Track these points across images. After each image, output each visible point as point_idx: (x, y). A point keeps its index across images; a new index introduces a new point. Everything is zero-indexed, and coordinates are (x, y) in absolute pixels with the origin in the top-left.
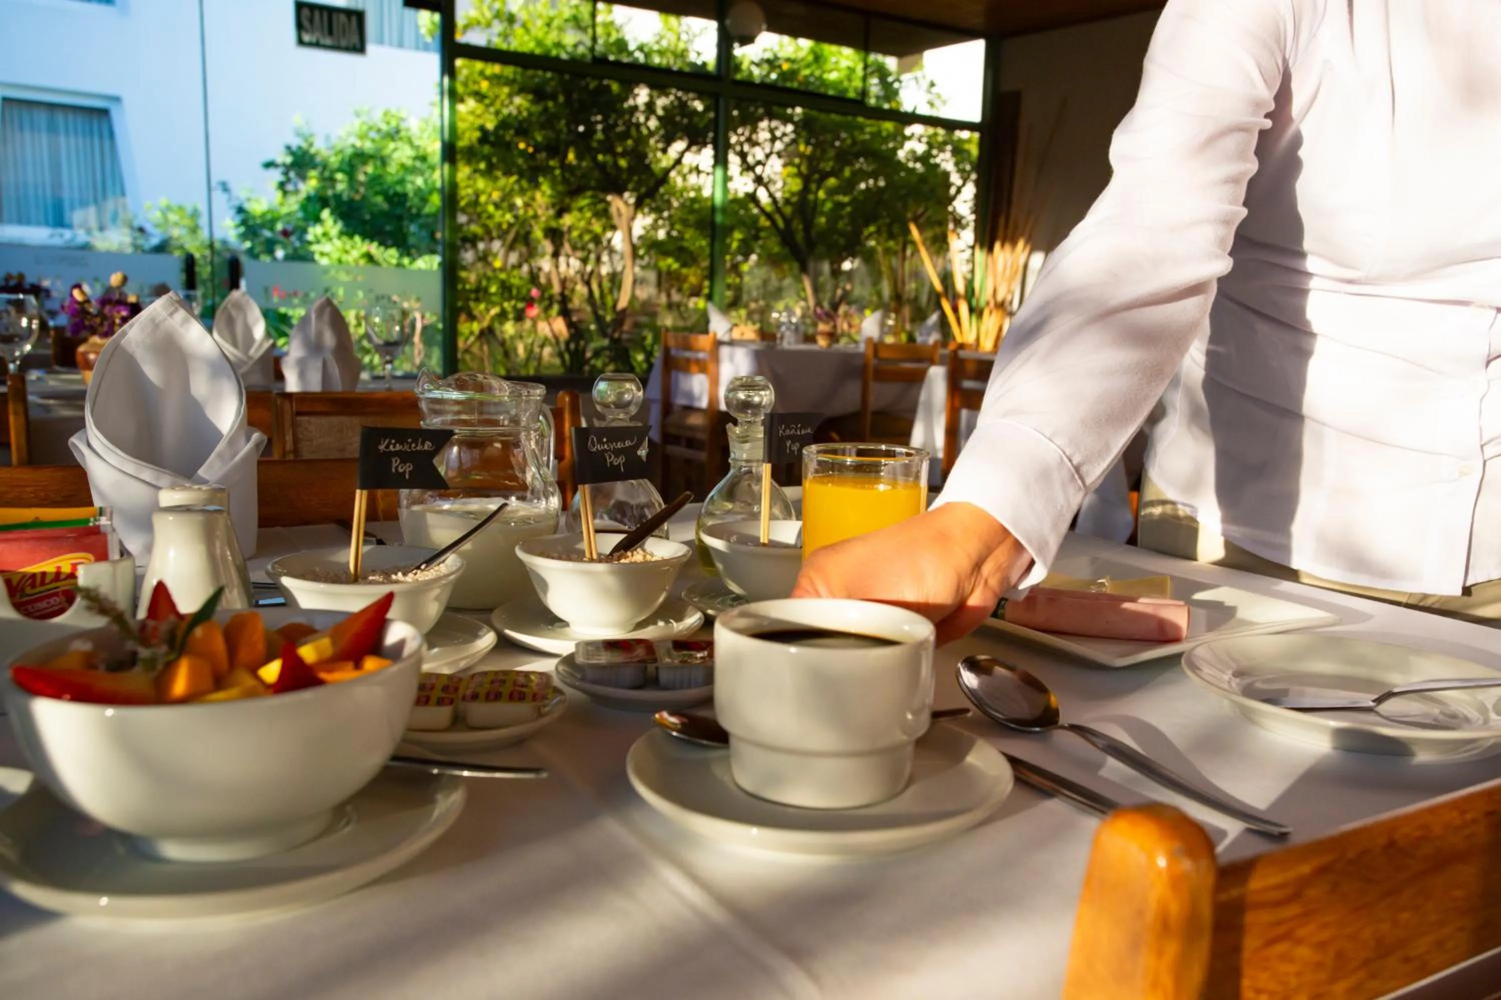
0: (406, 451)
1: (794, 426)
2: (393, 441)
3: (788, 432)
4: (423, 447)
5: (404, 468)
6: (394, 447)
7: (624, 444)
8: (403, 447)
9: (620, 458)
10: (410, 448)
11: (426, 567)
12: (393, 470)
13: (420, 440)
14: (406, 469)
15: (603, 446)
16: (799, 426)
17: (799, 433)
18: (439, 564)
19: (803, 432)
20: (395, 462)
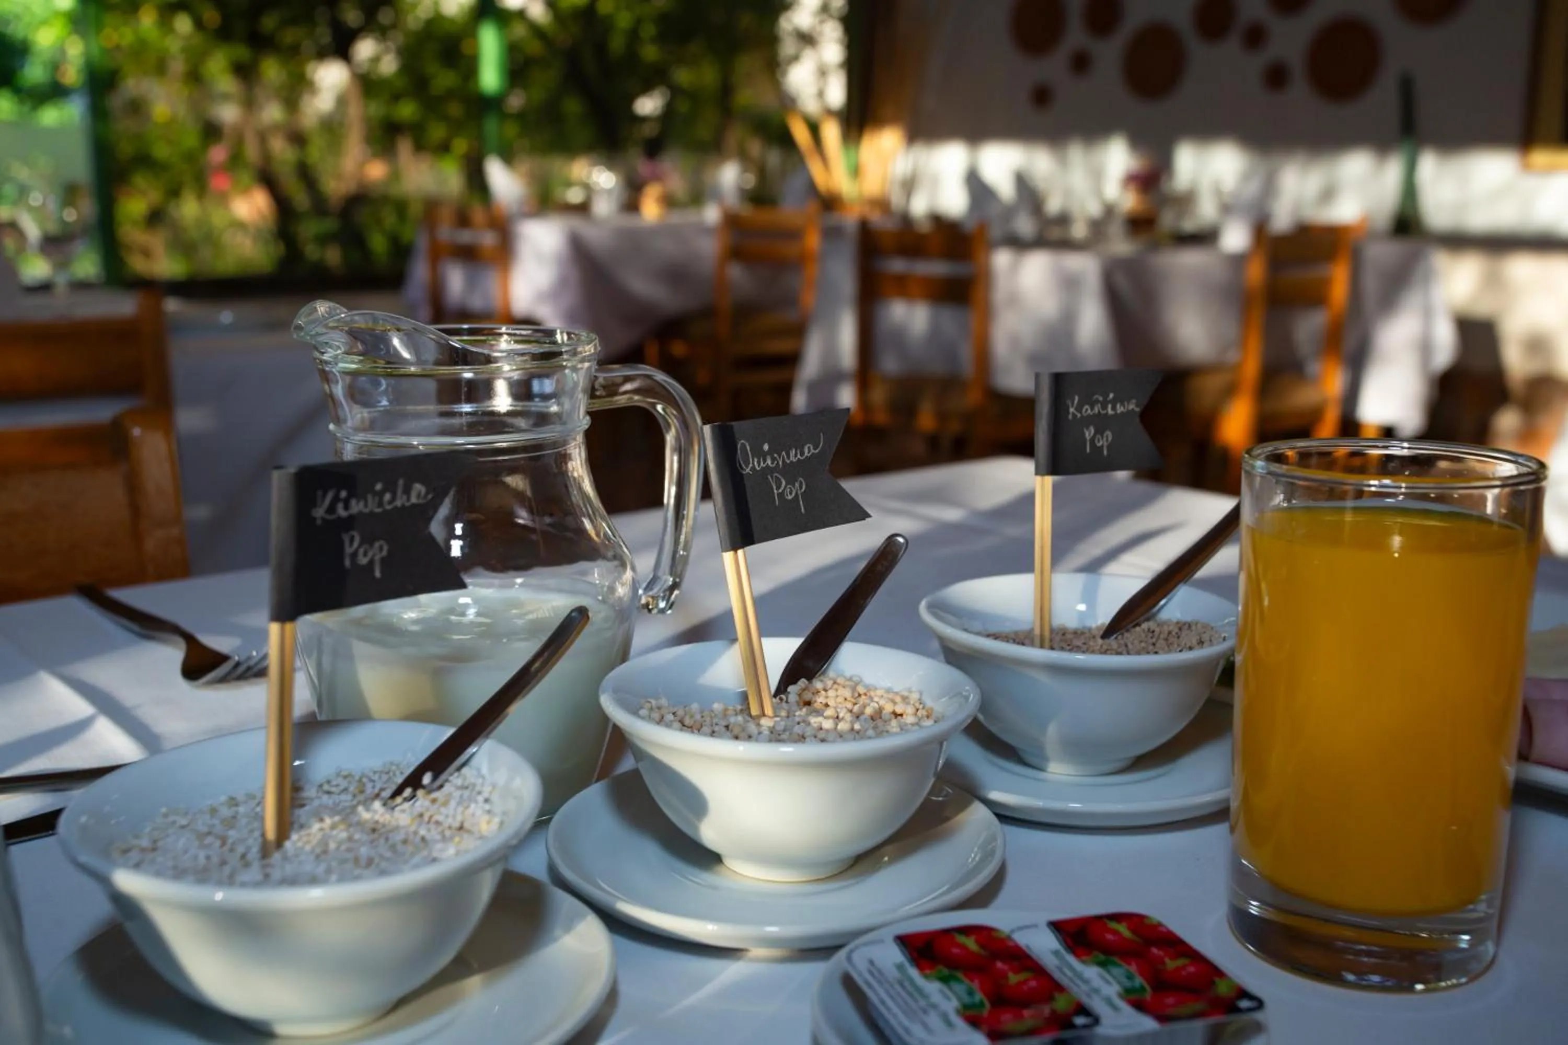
0: (372, 514)
1: (1101, 399)
2: (343, 494)
3: (1087, 410)
4: (408, 499)
5: (370, 554)
6: (346, 508)
7: (802, 454)
8: (366, 505)
9: (797, 485)
10: (380, 504)
11: (435, 778)
12: (347, 563)
13: (401, 482)
14: (374, 555)
15: (765, 461)
16: (1111, 396)
17: (1110, 411)
18: (459, 769)
19: (1120, 409)
20: (352, 544)
